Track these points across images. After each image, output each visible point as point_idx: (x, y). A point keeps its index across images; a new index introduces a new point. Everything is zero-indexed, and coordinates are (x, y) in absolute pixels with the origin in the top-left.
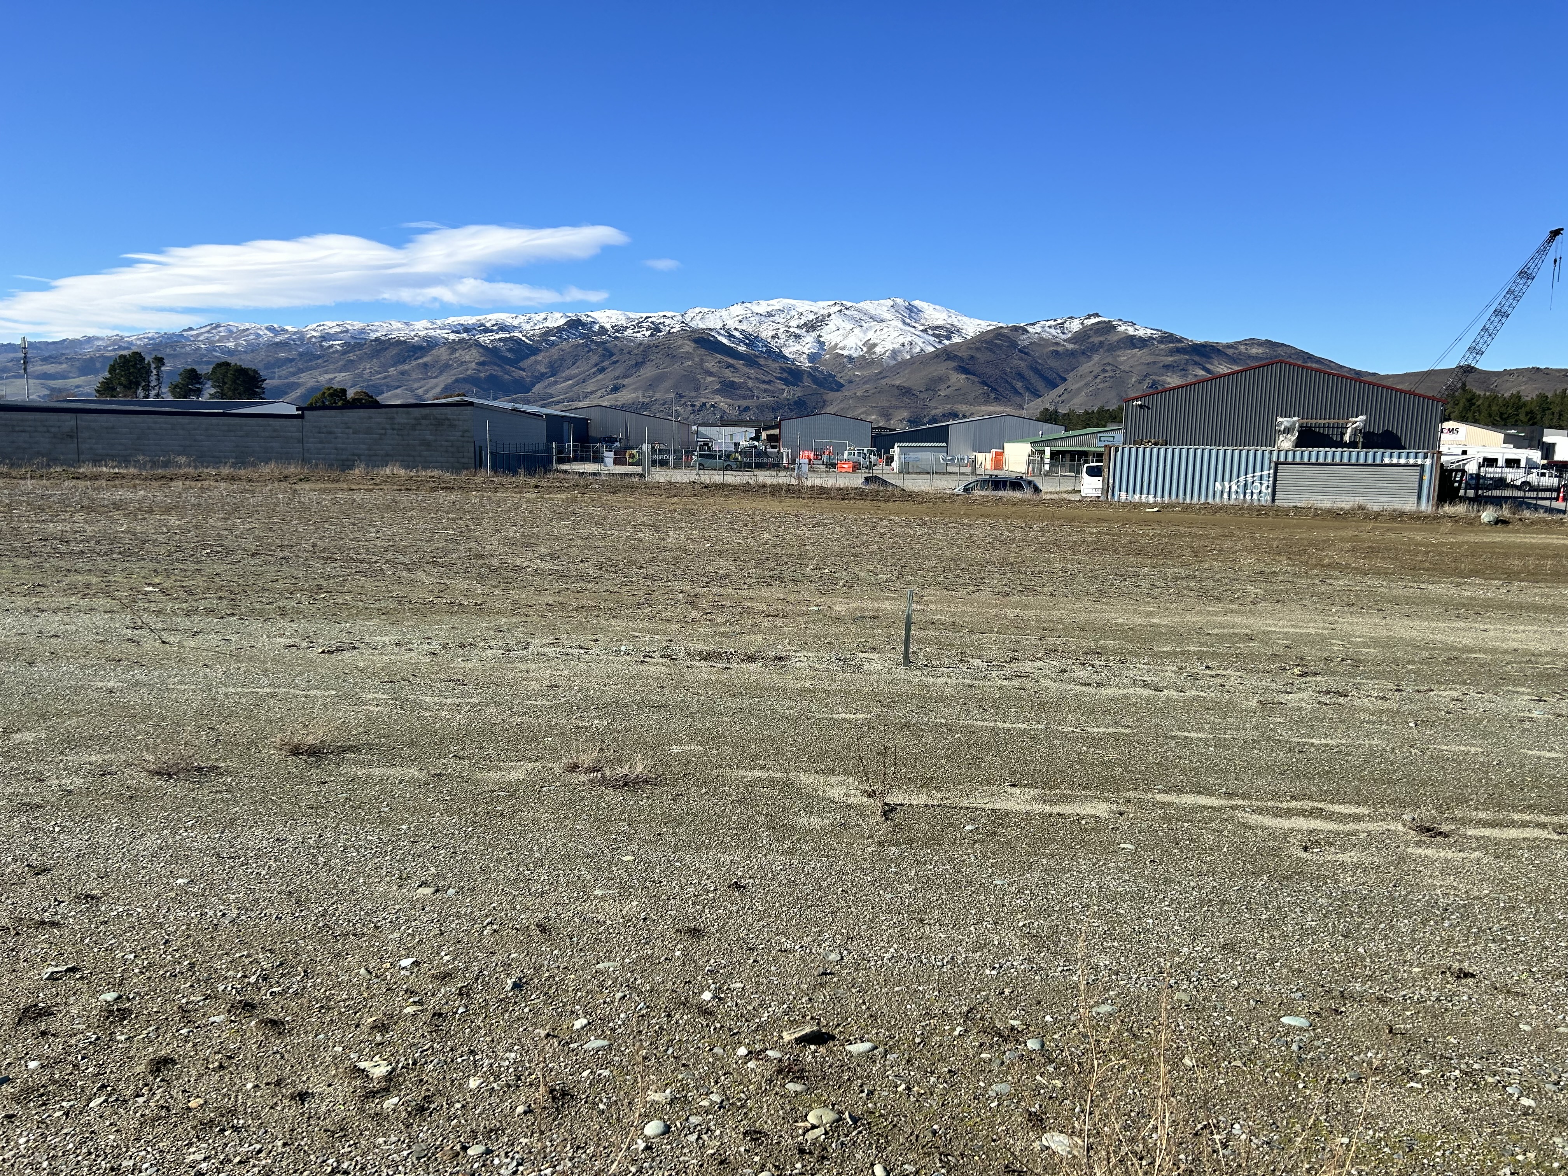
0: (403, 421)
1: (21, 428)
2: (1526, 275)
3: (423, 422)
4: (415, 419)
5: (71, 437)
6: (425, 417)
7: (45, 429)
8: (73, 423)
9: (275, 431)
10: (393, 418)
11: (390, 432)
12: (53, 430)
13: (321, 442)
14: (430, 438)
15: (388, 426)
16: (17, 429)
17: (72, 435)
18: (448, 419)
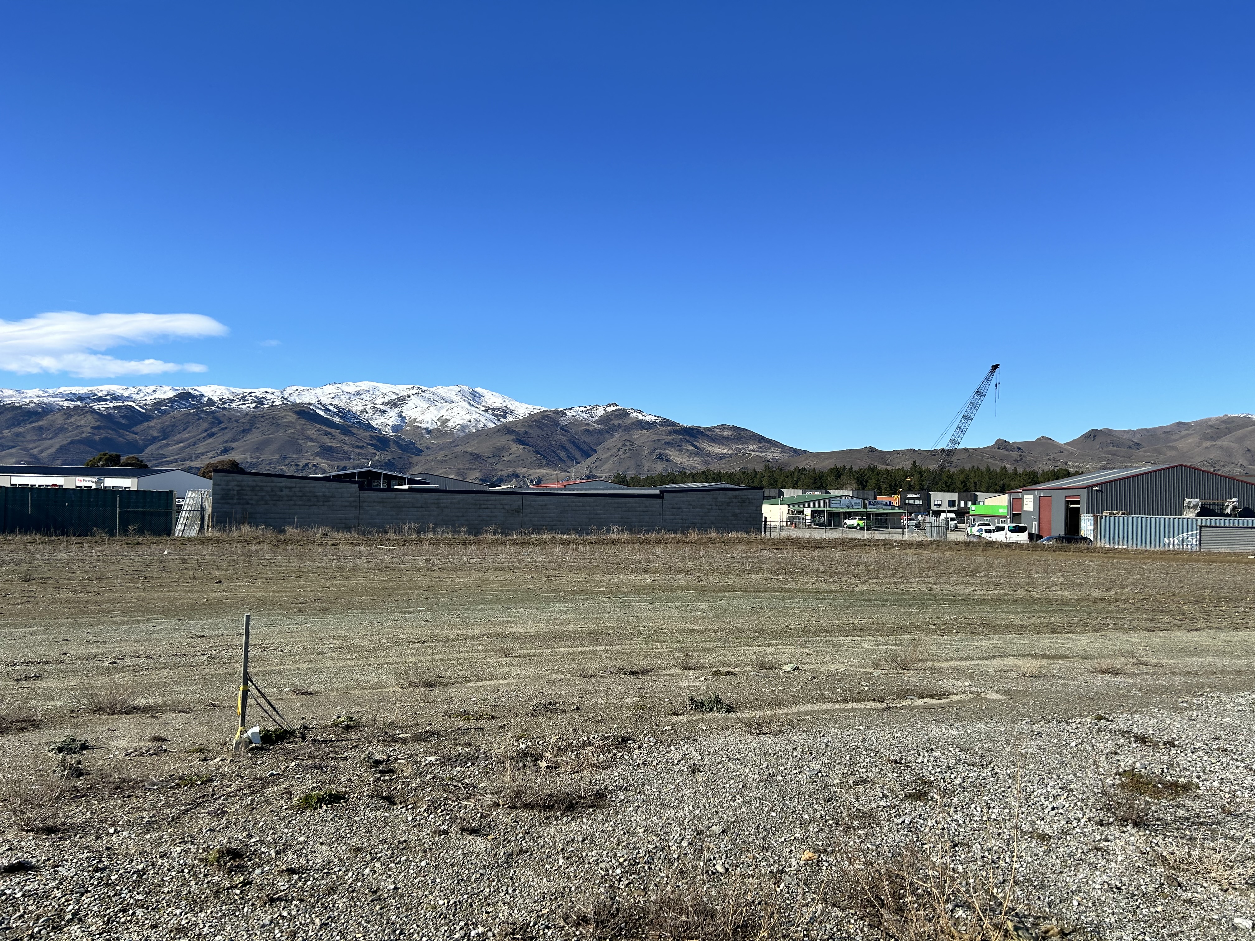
0: (723, 500)
1: (486, 506)
2: (980, 393)
3: (735, 501)
4: (730, 498)
5: (518, 512)
6: (735, 497)
7: (502, 507)
8: (520, 502)
9: (646, 507)
10: (716, 498)
11: (714, 507)
12: (506, 507)
13: (673, 515)
14: (738, 511)
15: (713, 504)
16: (483, 506)
17: (518, 511)
18: (748, 499)
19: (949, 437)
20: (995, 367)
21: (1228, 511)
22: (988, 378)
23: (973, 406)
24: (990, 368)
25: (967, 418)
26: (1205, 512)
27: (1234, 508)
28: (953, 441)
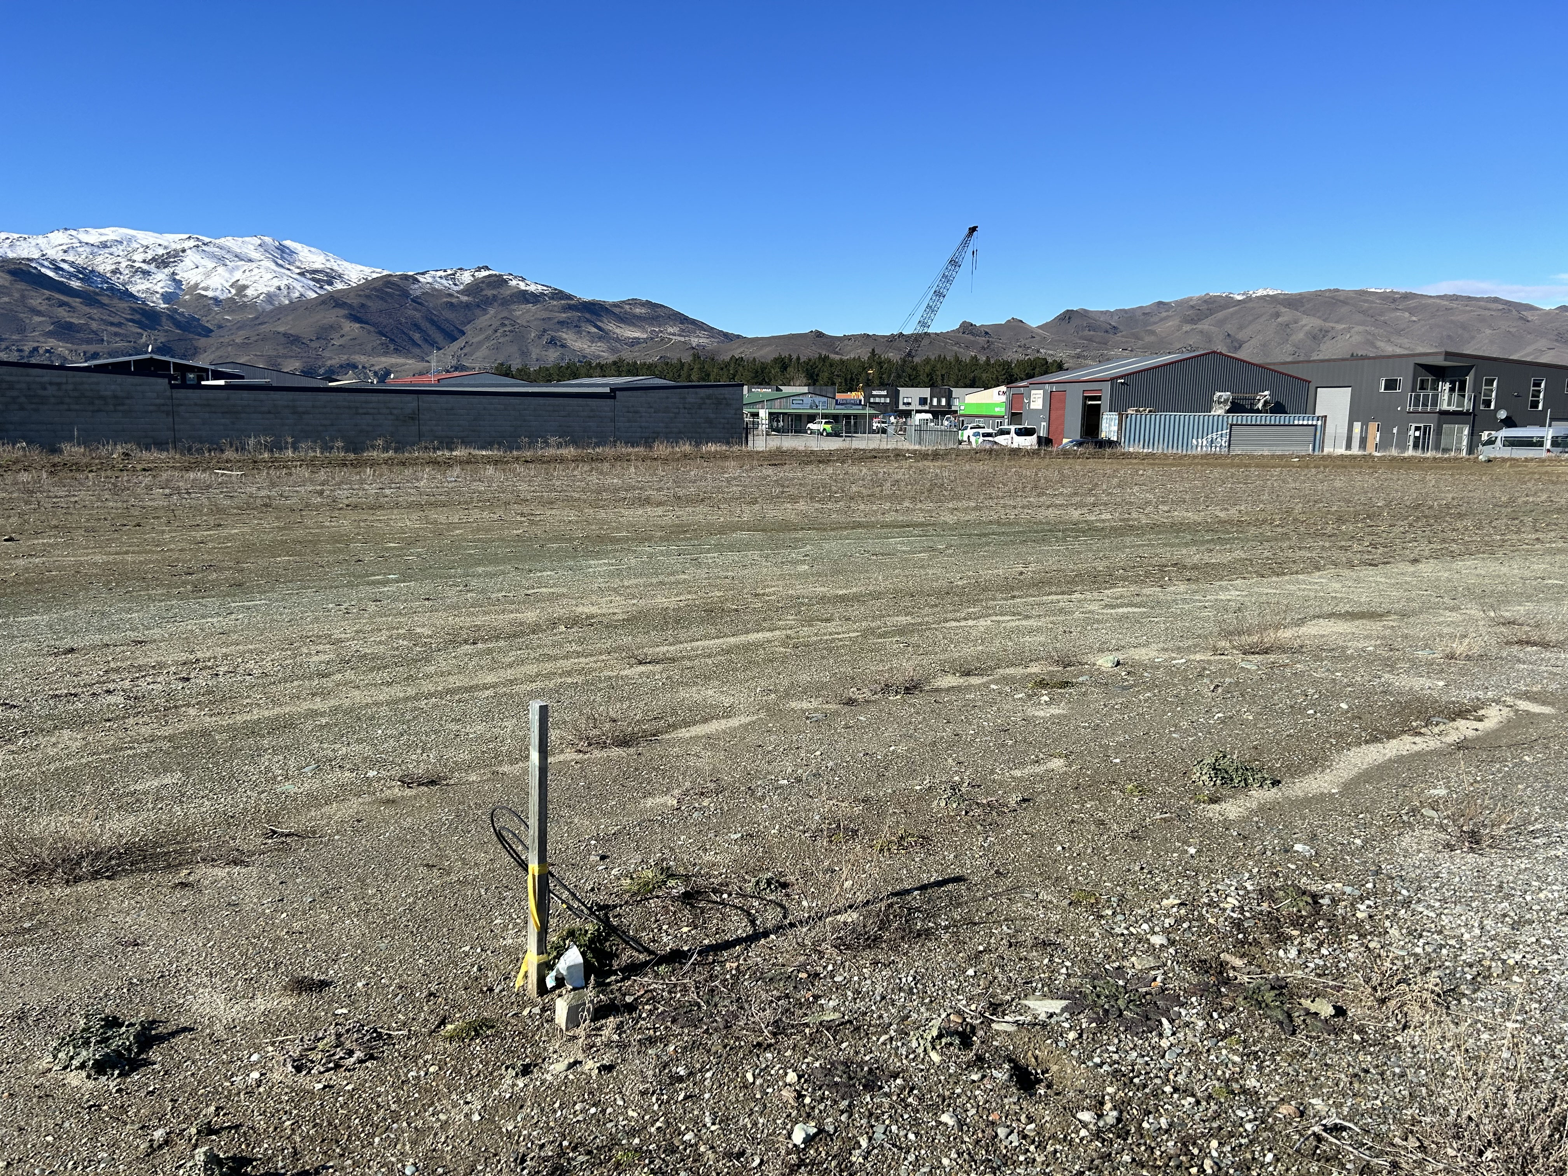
0: (693, 400)
1: (364, 411)
2: (954, 263)
3: (708, 401)
4: (702, 398)
5: (413, 419)
6: (709, 397)
7: (388, 411)
8: (415, 404)
9: (592, 411)
10: (684, 398)
11: (682, 411)
12: (395, 412)
13: (629, 421)
14: (712, 416)
15: (681, 406)
16: (361, 411)
17: (414, 417)
18: (725, 398)
19: (917, 318)
20: (973, 230)
21: (1260, 406)
22: (965, 243)
23: (947, 279)
24: (967, 231)
25: (939, 294)
26: (1236, 408)
27: (1266, 402)
28: (923, 324)
